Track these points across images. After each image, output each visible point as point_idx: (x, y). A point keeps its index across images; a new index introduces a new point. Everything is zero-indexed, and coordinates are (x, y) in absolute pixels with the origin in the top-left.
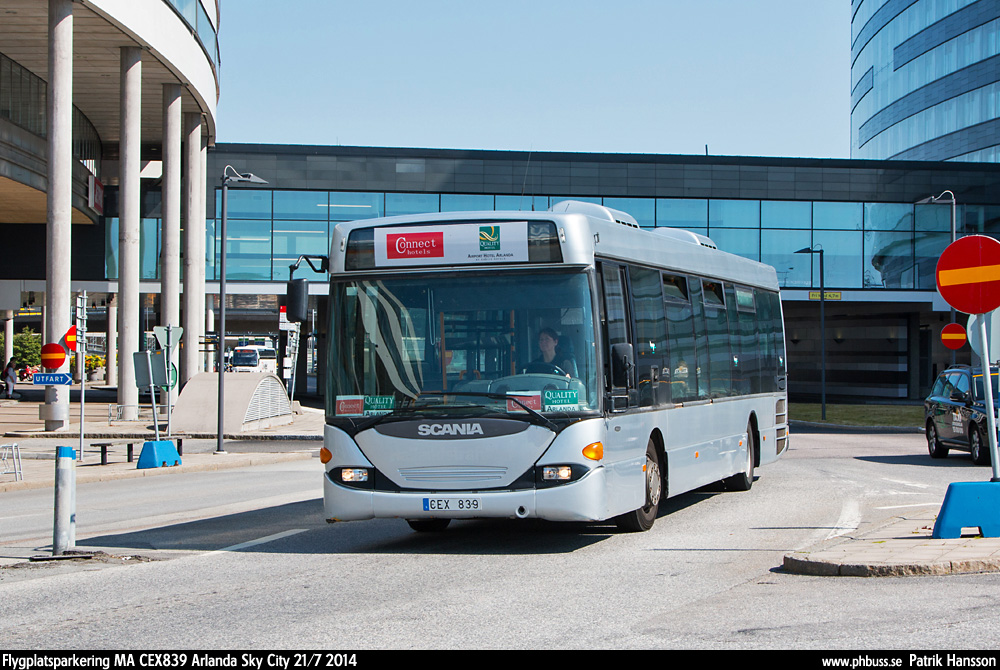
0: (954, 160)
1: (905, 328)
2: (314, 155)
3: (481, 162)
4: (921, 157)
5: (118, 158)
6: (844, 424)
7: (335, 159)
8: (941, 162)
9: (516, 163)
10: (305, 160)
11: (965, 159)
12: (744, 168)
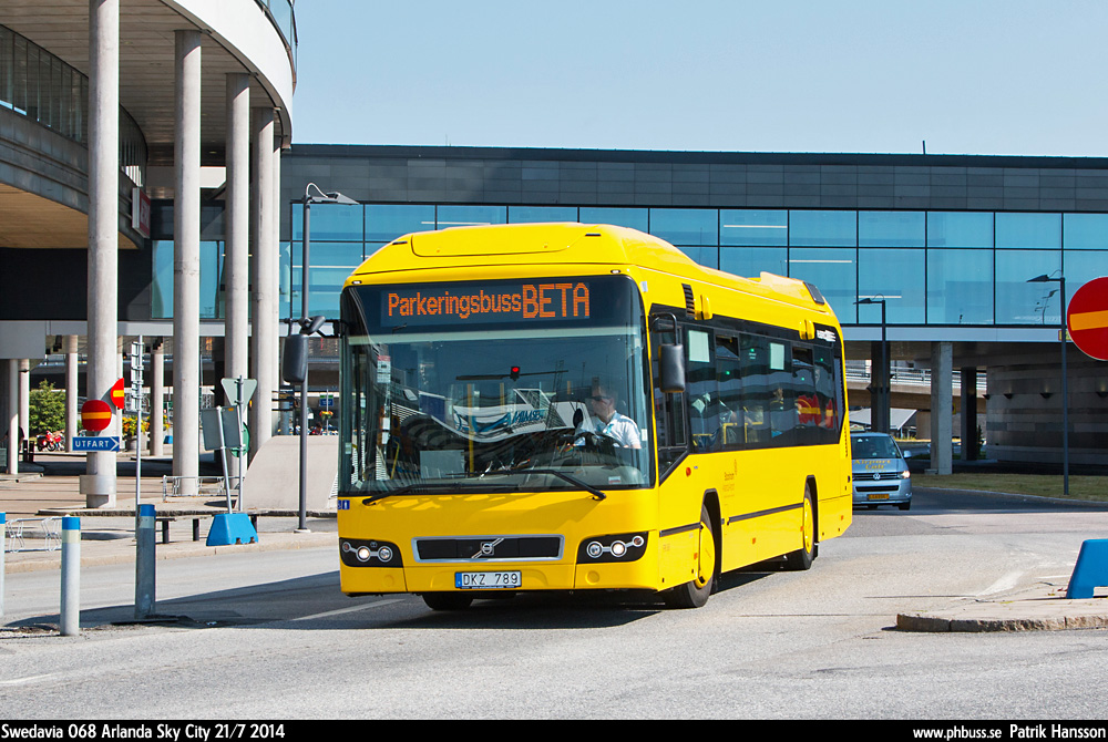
2: (417, 158)
3: (631, 166)
5: (172, 164)
6: (1091, 499)
7: (443, 163)
9: (676, 166)
10: (406, 165)
12: (972, 170)
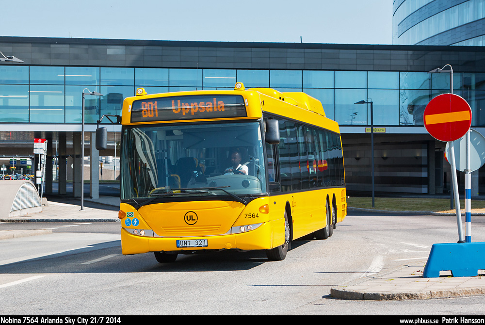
0: (457, 45)
1: (426, 150)
2: (55, 43)
3: (160, 48)
4: (436, 43)
6: (386, 210)
7: (68, 46)
8: (449, 46)
9: (182, 48)
10: (50, 47)
11: (464, 44)
12: (324, 51)
